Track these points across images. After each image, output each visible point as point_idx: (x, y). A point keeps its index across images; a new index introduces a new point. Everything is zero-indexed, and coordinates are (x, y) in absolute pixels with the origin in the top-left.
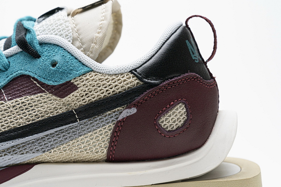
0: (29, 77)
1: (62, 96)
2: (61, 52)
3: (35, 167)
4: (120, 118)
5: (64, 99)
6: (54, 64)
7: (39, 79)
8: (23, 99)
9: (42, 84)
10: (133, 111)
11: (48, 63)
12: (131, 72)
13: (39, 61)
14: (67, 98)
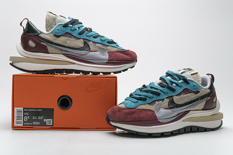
0: (187, 89)
1: (196, 94)
2: (194, 83)
3: (190, 111)
4: (208, 100)
5: (196, 95)
6: (194, 86)
7: (191, 89)
8: (188, 94)
9: (191, 91)
10: (210, 98)
11: (193, 85)
12: (209, 88)
13: (189, 85)
14: (197, 95)
